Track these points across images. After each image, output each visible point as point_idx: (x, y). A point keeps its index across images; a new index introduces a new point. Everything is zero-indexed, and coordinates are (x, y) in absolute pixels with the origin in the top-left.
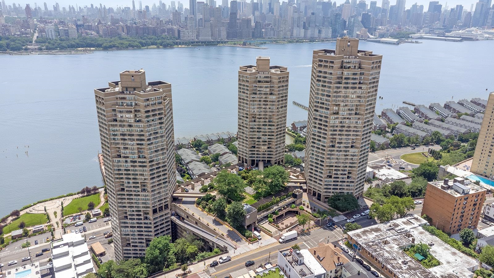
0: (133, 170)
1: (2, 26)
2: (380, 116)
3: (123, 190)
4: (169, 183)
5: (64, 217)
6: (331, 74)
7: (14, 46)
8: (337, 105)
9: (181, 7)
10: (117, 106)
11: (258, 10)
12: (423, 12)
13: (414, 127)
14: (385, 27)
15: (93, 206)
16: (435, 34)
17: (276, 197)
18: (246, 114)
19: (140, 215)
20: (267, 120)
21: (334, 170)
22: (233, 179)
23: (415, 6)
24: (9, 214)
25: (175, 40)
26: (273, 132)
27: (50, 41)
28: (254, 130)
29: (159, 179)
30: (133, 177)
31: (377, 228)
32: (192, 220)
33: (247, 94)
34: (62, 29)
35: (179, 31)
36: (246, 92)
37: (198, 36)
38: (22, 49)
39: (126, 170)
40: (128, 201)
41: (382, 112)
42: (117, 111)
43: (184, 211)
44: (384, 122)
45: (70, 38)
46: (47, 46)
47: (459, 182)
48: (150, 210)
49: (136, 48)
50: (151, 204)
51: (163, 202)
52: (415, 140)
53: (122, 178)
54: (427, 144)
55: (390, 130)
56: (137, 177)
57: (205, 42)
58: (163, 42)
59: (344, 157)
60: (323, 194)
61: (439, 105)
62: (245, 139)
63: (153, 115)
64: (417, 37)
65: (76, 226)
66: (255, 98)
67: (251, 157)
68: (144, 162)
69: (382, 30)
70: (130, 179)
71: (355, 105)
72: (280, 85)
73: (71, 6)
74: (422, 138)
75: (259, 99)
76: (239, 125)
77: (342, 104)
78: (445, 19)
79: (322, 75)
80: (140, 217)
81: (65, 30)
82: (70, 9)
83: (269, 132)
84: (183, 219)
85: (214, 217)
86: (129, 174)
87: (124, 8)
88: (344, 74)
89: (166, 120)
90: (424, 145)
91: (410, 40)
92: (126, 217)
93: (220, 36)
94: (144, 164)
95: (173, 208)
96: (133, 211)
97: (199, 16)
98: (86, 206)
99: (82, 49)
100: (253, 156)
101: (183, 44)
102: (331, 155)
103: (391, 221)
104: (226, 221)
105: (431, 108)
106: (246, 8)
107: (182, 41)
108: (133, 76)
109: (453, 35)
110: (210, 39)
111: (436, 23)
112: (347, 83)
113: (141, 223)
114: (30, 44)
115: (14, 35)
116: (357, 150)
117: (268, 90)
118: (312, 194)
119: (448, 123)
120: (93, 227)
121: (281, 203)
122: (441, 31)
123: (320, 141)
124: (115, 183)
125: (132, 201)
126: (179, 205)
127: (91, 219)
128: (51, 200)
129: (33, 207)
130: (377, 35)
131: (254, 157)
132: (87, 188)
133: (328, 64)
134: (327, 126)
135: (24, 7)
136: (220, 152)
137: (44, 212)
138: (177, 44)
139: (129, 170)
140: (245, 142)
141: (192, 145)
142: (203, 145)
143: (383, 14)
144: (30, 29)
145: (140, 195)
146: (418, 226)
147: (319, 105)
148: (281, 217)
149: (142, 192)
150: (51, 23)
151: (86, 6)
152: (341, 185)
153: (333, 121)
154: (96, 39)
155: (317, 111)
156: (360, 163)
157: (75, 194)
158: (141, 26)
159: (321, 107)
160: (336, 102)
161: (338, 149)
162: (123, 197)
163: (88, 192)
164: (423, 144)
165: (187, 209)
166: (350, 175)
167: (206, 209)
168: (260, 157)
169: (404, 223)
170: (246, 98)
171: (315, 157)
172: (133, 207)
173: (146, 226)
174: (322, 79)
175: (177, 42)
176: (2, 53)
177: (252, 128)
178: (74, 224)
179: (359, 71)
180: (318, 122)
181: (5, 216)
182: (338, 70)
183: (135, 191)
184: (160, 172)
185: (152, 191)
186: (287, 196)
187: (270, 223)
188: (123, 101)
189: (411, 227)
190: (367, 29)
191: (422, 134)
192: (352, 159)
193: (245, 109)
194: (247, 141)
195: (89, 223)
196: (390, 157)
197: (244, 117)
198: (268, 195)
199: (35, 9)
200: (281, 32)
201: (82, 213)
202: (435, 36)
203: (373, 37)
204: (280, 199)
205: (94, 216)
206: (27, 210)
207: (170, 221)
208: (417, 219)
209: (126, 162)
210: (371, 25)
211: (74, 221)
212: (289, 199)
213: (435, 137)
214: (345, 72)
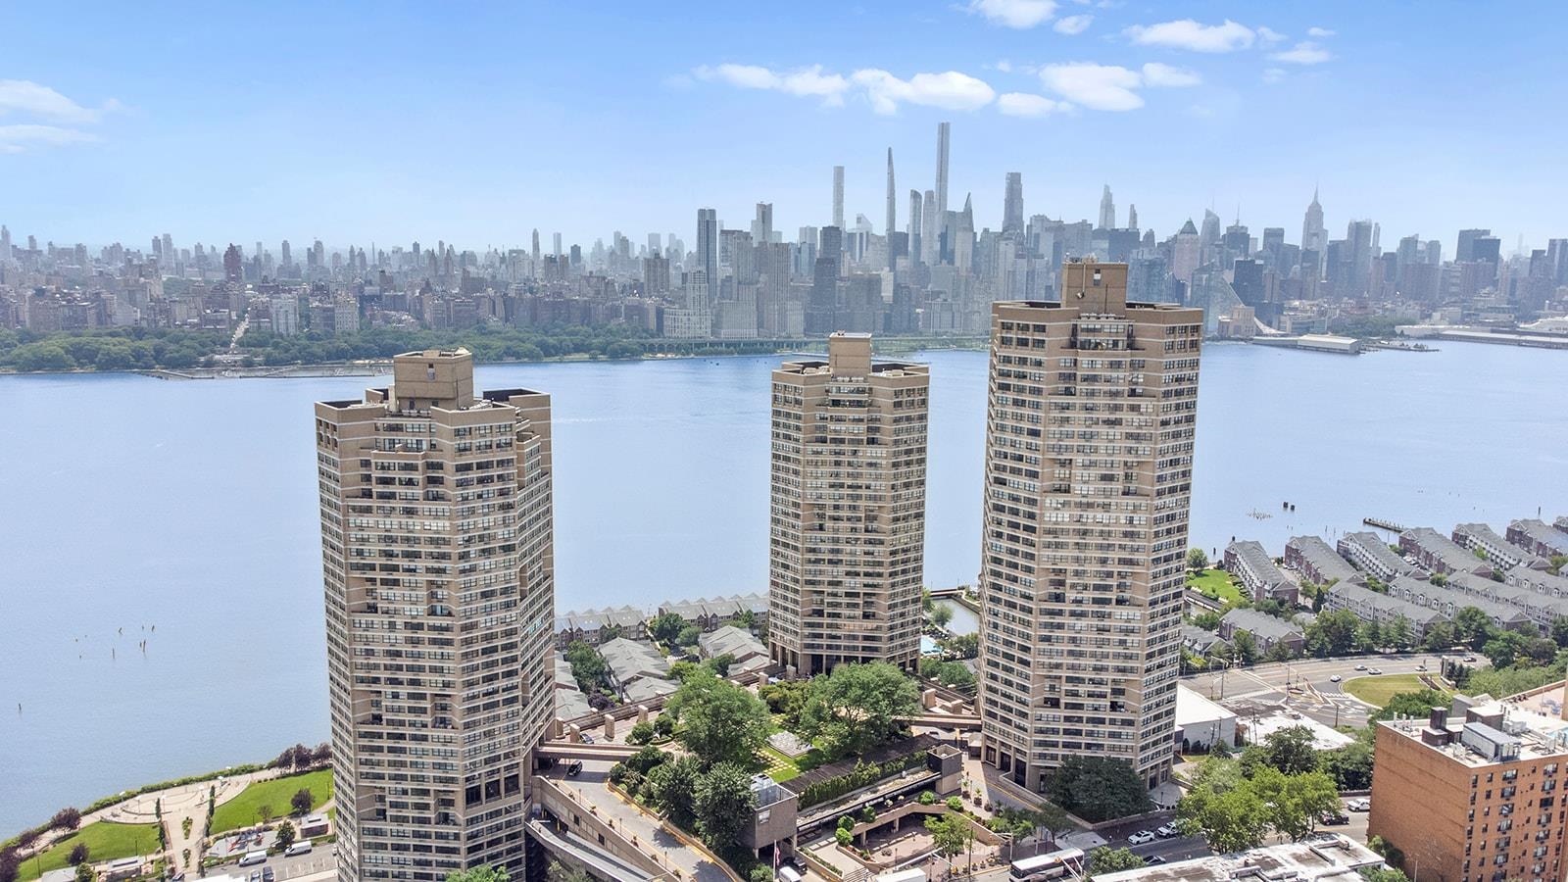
0: (412, 655)
1: (151, 300)
2: (1279, 561)
3: (377, 719)
4: (525, 706)
5: (212, 838)
6: (1039, 364)
7: (176, 355)
8: (1063, 464)
9: (676, 250)
10: (375, 451)
11: (906, 253)
12: (1441, 263)
13: (1394, 593)
14: (1312, 302)
15: (309, 805)
16: (1483, 324)
17: (866, 761)
18: (796, 505)
19: (426, 807)
20: (861, 525)
21: (1064, 679)
22: (729, 697)
23: (1409, 243)
24: (48, 821)
25: (646, 338)
26: (880, 564)
27: (280, 340)
28: (820, 556)
29: (490, 688)
30: (410, 676)
31: (1201, 869)
32: (590, 830)
33: (797, 440)
34: (317, 307)
35: (660, 313)
36: (794, 434)
37: (716, 326)
38: (197, 363)
39: (389, 653)
40: (392, 757)
41: (1287, 547)
42: (373, 465)
43: (567, 802)
44: (1291, 577)
45: (338, 332)
46: (268, 356)
47: (1487, 721)
48: (459, 791)
49: (526, 360)
50: (461, 769)
51: (503, 764)
52: (1393, 633)
53: (376, 680)
54: (1437, 649)
55: (1309, 603)
56: (422, 677)
57: (736, 345)
58: (608, 344)
59: (1094, 635)
60: (1031, 763)
61: (1485, 528)
62: (791, 585)
63: (481, 481)
64: (1422, 334)
65: (241, 866)
66: (821, 453)
67: (812, 646)
68: (447, 629)
69: (1302, 311)
70: (401, 683)
71: (1122, 464)
72: (900, 413)
73: (357, 252)
74: (1421, 629)
75: (833, 458)
76: (775, 542)
77: (1079, 459)
78: (1514, 282)
79: (1013, 368)
80: (427, 814)
81: (325, 310)
82: (351, 259)
83: (867, 564)
84: (565, 828)
85: (661, 823)
86: (399, 668)
87: (507, 254)
88: (1079, 364)
89: (525, 499)
90: (1428, 651)
91: (1396, 343)
92: (382, 814)
93: (783, 326)
94: (447, 636)
95: (537, 791)
96: (405, 792)
97: (723, 270)
98: (286, 806)
99: (367, 361)
100: (818, 641)
101: (671, 348)
102: (1052, 626)
103: (1253, 851)
104: (696, 833)
105: (1459, 539)
106: (870, 247)
107: (666, 342)
108: (431, 366)
109: (1546, 330)
110: (751, 333)
111: (1484, 291)
112: (1092, 394)
113: (427, 836)
114: (223, 349)
115: (180, 326)
116: (1137, 613)
117: (863, 427)
118: (997, 766)
119: (1518, 583)
120: (297, 870)
121: (885, 783)
122: (1502, 317)
123: (1015, 580)
124: (354, 694)
125: (402, 758)
126: (554, 781)
127: (294, 842)
128: (185, 783)
129: (125, 803)
130: (1288, 325)
131: (820, 646)
132: (299, 747)
133: (1029, 336)
134: (1032, 530)
135: (222, 249)
136: (734, 653)
137: (154, 819)
138: (652, 349)
139: (398, 654)
140: (790, 595)
141: (651, 629)
142: (685, 631)
143: (1304, 264)
144: (227, 307)
145: (430, 739)
146: (1346, 868)
147: (1009, 463)
148: (884, 832)
149: (434, 727)
150: (290, 291)
151: (401, 249)
152: (1090, 734)
153: (1054, 513)
154: (410, 333)
155: (1003, 482)
156: (1150, 656)
157: (261, 769)
158: (548, 296)
159: (1013, 471)
160: (1059, 453)
161: (1074, 607)
162: (377, 743)
163: (300, 759)
164: (1427, 647)
165: (576, 793)
166: (1121, 700)
167: (640, 798)
168: (838, 647)
169: (1299, 858)
170: (793, 455)
171: (1002, 636)
172: (403, 778)
173: (442, 843)
174: (1012, 381)
175: (652, 345)
176: (139, 373)
177: (813, 551)
178: (238, 857)
179: (1126, 356)
180: (1006, 517)
181: (33, 827)
182: (1062, 354)
183: (412, 724)
184: (494, 664)
185: (467, 726)
186: (909, 765)
187: (841, 844)
188: (394, 436)
189: (1322, 870)
190: (1253, 308)
191: (1418, 615)
192: (1122, 643)
193: (791, 488)
194: (796, 591)
195: (287, 856)
196: (1306, 683)
197: (787, 514)
198: (844, 754)
199: (256, 259)
200: (976, 317)
201: (271, 825)
202: (1483, 331)
203: (1273, 331)
204: (883, 772)
205: (306, 836)
206: (106, 813)
207: (523, 833)
208: (1347, 849)
209: (392, 626)
210: (1268, 293)
211: (239, 849)
212: (917, 772)
213: (1468, 627)
214: (1084, 358)
